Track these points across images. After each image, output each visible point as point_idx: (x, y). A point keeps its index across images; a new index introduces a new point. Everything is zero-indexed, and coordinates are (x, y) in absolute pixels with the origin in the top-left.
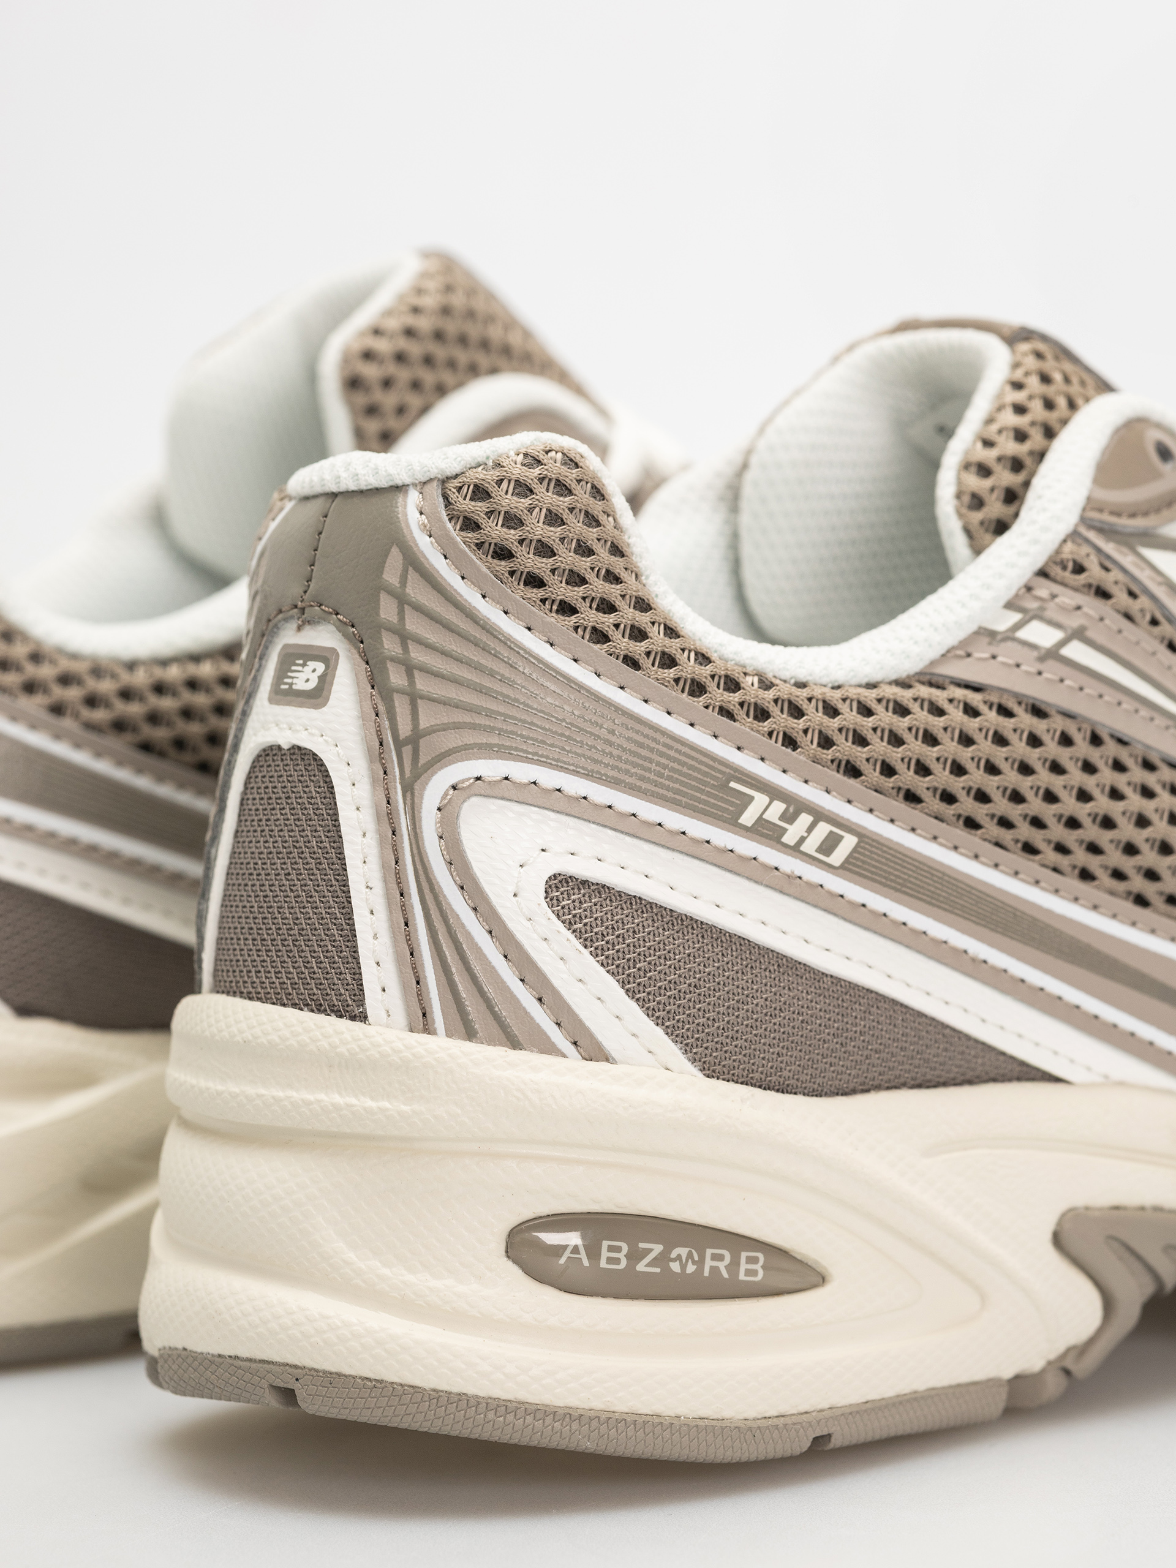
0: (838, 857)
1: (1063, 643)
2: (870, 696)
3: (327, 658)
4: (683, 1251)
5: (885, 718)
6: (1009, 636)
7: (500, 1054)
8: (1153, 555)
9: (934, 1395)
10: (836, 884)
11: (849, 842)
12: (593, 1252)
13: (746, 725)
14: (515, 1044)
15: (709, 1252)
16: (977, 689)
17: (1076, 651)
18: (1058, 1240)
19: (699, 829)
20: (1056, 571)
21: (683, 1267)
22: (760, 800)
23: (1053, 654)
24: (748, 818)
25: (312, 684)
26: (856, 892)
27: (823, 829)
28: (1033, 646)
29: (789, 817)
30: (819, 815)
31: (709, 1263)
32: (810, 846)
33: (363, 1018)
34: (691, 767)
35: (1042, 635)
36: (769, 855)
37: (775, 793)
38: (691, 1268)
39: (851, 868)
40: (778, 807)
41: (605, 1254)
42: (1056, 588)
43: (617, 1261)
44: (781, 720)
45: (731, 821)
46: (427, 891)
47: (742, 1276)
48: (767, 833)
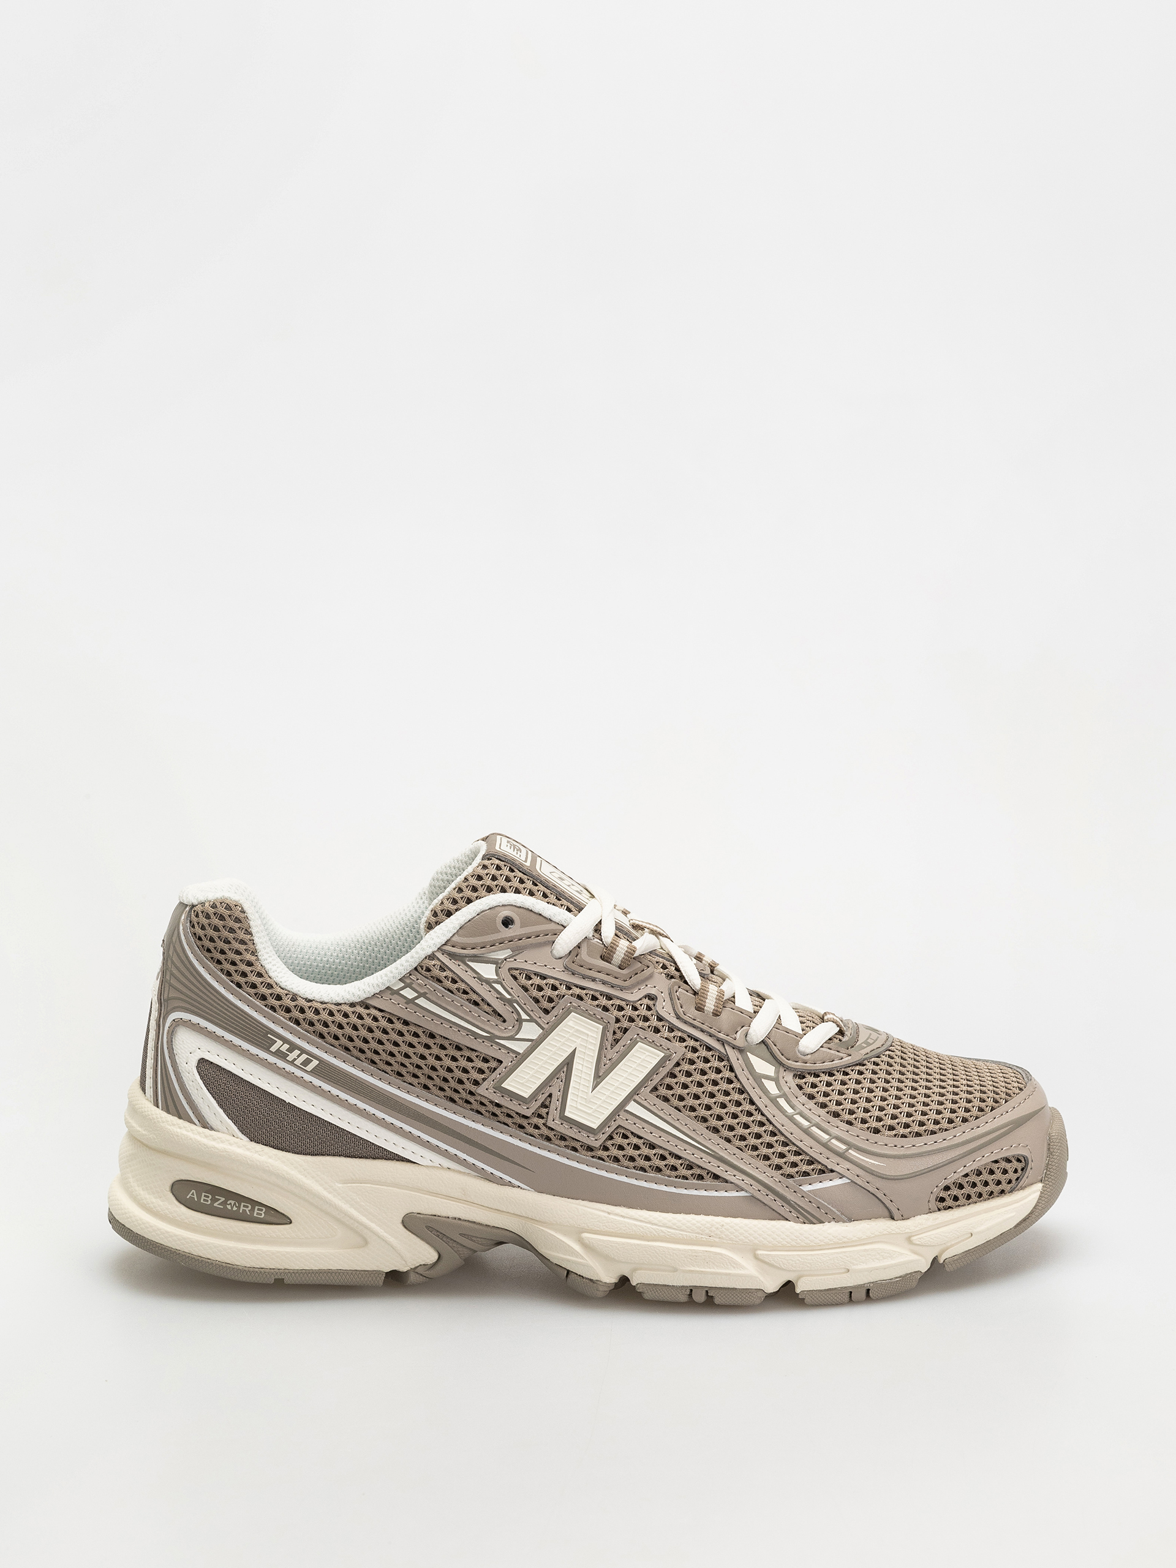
0: (310, 1068)
1: (416, 998)
2: (334, 1008)
4: (233, 1202)
5: (339, 1018)
6: (397, 992)
8: (474, 965)
10: (308, 1078)
11: (315, 1063)
12: (199, 1197)
13: (280, 1016)
14: (180, 1117)
15: (243, 1204)
16: (381, 1010)
17: (421, 1002)
18: (403, 1223)
19: (254, 1050)
20: (419, 969)
21: (232, 1208)
22: (279, 1042)
23: (411, 1001)
24: (273, 1049)
26: (317, 1082)
27: (304, 1057)
28: (405, 998)
29: (291, 1050)
30: (303, 1051)
31: (242, 1208)
32: (298, 1062)
34: (253, 1027)
35: (409, 993)
36: (281, 1064)
37: (285, 1040)
38: (235, 1209)
39: (314, 1072)
40: (286, 1046)
41: (203, 1198)
42: (419, 976)
43: (207, 1201)
44: (296, 1014)
45: (267, 1049)
47: (255, 1215)
48: (279, 1054)
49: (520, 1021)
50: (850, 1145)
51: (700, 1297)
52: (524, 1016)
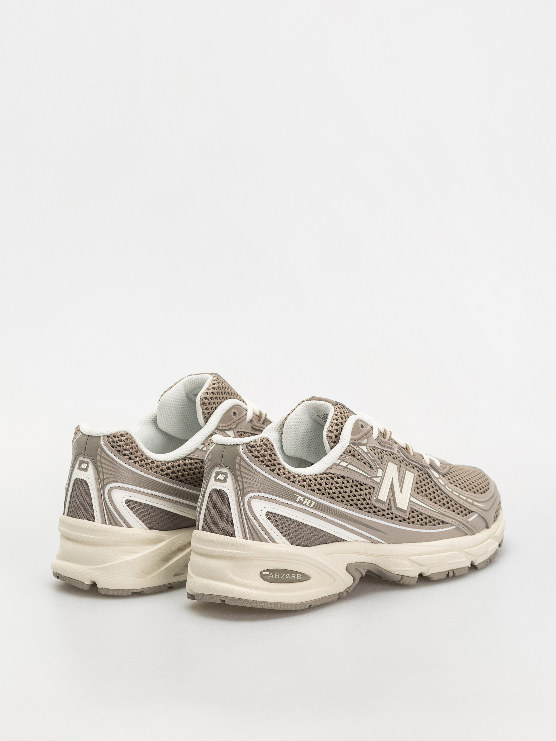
0: (312, 506)
1: (348, 465)
2: (316, 477)
3: (226, 474)
4: (288, 575)
5: (319, 481)
6: (339, 465)
7: (259, 542)
8: (361, 447)
9: (327, 597)
10: (311, 510)
11: (314, 503)
12: (274, 576)
13: (297, 484)
14: (261, 541)
15: (292, 574)
16: (333, 474)
17: (350, 467)
18: (347, 569)
19: (290, 503)
20: (346, 452)
21: (288, 577)
22: (300, 497)
23: (346, 467)
24: (297, 500)
25: (223, 479)
26: (315, 511)
27: (310, 501)
28: (343, 466)
29: (304, 499)
30: (309, 499)
31: (292, 576)
32: (307, 504)
33: (235, 537)
34: (288, 492)
35: (344, 464)
36: (301, 506)
37: (302, 495)
38: (289, 578)
39: (314, 508)
40: (302, 498)
41: (276, 576)
42: (346, 455)
43: (278, 577)
44: (302, 483)
45: (295, 501)
46: (246, 515)
47: (297, 579)
48: (301, 502)
49: (377, 469)
50: (474, 500)
51: (451, 574)
52: (378, 467)
